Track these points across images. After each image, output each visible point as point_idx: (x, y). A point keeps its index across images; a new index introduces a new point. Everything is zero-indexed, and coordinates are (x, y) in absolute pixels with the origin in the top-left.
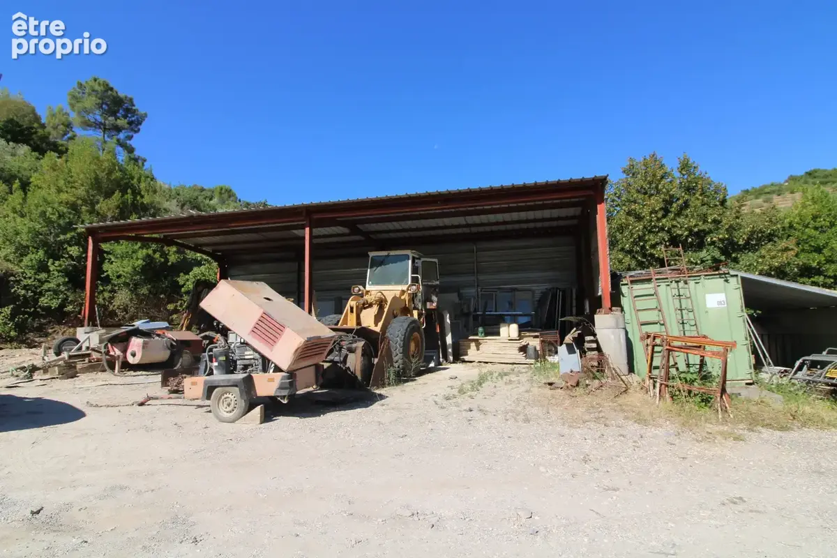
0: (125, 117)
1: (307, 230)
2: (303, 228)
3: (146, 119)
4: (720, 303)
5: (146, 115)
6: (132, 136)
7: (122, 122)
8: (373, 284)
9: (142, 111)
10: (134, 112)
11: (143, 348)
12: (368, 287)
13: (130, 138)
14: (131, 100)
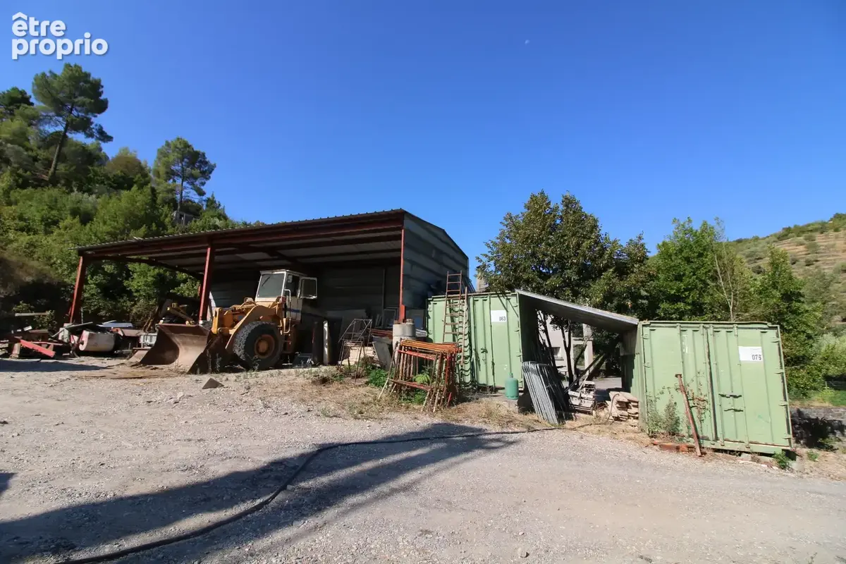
0: (200, 167)
1: (209, 249)
2: (206, 248)
3: (215, 169)
4: (501, 319)
5: (215, 166)
6: (205, 183)
7: (196, 172)
8: (260, 297)
9: (212, 163)
10: (206, 163)
11: (89, 338)
12: (257, 299)
13: (203, 184)
14: (204, 154)
